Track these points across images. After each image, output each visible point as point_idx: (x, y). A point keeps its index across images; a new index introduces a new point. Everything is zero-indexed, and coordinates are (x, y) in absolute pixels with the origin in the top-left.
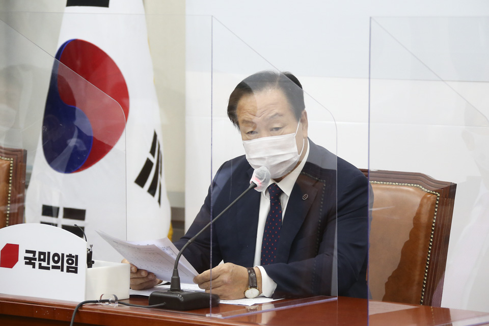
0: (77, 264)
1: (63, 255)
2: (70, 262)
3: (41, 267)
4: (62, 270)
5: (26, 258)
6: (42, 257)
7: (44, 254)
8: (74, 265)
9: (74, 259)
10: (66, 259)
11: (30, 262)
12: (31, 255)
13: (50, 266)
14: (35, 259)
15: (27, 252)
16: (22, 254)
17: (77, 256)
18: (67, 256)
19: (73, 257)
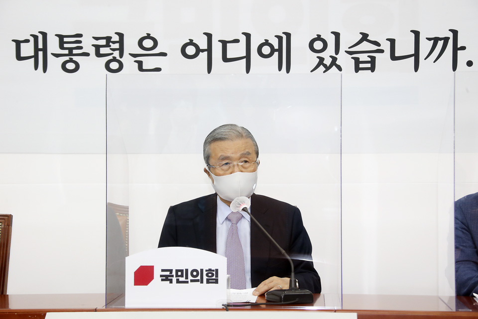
0: (217, 276)
1: (202, 270)
2: (210, 275)
3: (178, 282)
4: (202, 282)
5: (161, 276)
6: (180, 273)
7: (182, 271)
8: (214, 277)
9: (214, 273)
10: (205, 273)
11: (166, 278)
12: (168, 273)
13: (189, 280)
14: (173, 276)
15: (163, 270)
16: (157, 273)
17: (217, 270)
18: (206, 271)
19: (213, 271)
